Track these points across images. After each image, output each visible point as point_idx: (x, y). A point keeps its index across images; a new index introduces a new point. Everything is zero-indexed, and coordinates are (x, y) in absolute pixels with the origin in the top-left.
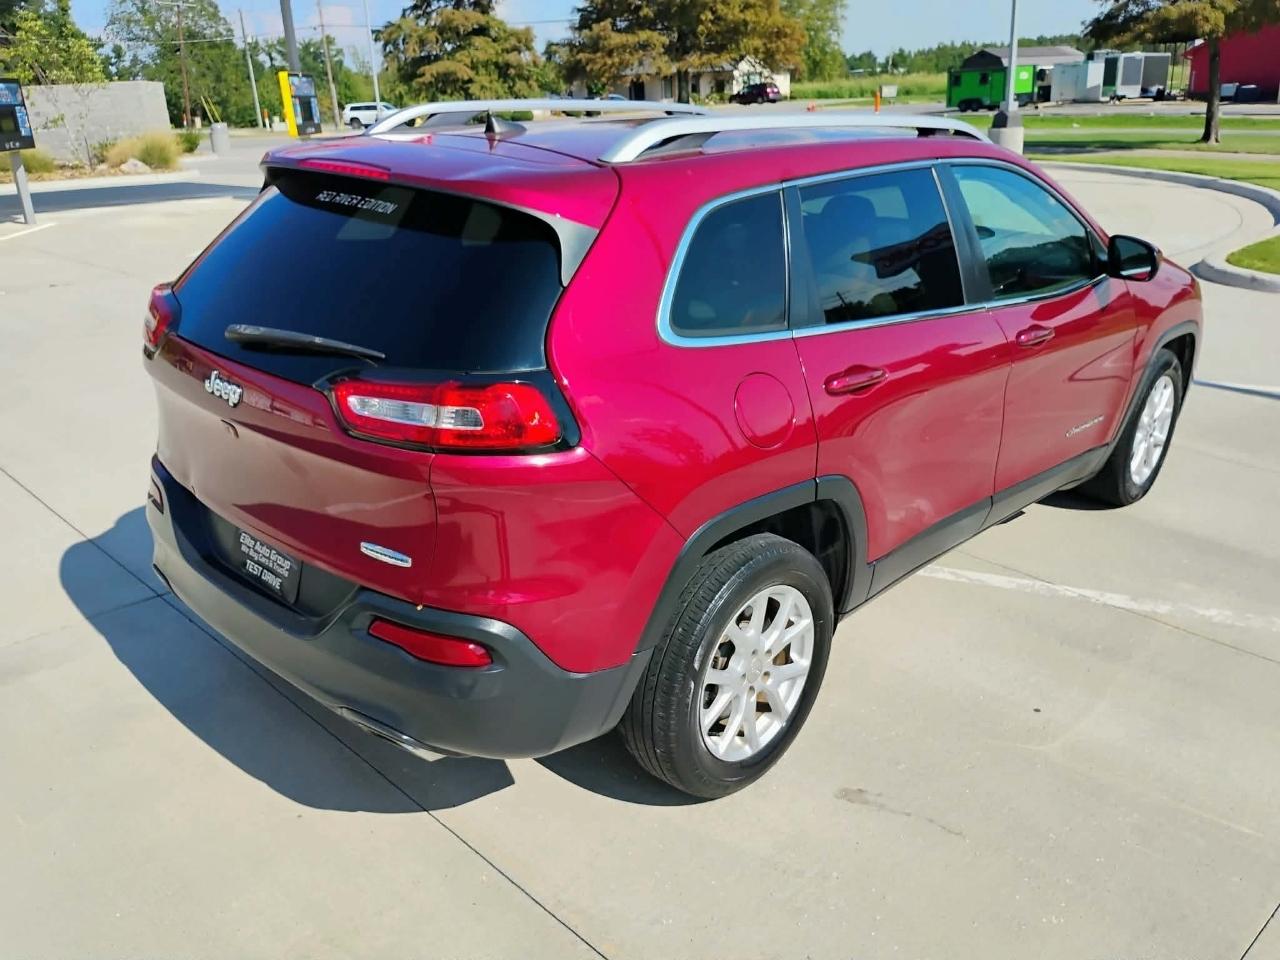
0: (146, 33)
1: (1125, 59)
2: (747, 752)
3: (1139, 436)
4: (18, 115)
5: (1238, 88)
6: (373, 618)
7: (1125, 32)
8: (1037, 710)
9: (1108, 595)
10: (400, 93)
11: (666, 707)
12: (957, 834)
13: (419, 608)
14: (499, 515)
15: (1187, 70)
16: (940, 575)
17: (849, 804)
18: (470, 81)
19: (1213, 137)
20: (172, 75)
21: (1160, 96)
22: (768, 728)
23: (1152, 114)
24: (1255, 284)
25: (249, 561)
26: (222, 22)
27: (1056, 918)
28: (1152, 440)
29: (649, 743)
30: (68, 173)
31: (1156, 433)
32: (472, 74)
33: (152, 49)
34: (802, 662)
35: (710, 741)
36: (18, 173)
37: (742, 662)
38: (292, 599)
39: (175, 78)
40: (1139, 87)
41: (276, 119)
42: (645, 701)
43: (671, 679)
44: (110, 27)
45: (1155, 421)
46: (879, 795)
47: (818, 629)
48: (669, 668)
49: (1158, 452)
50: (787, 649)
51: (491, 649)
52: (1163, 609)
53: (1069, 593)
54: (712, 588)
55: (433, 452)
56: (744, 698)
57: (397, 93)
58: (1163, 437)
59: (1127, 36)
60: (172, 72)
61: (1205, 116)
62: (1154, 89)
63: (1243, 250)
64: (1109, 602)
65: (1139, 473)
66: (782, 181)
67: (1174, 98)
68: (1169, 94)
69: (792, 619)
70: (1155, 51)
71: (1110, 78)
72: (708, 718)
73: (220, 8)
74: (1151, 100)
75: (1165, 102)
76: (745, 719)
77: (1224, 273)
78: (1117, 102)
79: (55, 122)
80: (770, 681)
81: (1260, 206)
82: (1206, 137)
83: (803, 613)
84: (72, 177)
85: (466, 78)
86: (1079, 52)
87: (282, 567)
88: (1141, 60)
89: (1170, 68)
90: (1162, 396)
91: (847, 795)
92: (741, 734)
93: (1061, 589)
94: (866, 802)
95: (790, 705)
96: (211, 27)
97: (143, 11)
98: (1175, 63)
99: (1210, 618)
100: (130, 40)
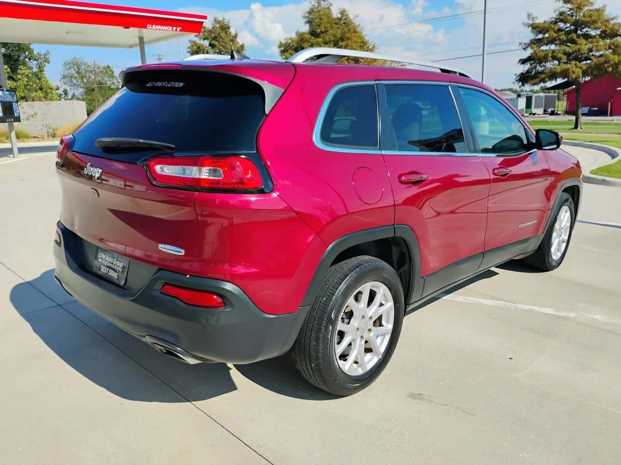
0: (79, 83)
1: (536, 96)
2: (359, 371)
3: (554, 235)
4: (14, 106)
5: (589, 109)
6: (164, 284)
7: (535, 78)
8: (511, 359)
9: (543, 309)
11: (317, 339)
12: (472, 414)
13: (188, 276)
14: (230, 219)
15: (565, 103)
16: (457, 299)
17: (414, 400)
19: (579, 127)
20: (90, 102)
21: (553, 113)
22: (371, 361)
23: (549, 121)
24: (605, 182)
25: (102, 266)
26: (115, 78)
27: (527, 454)
28: (561, 238)
29: (308, 362)
30: (36, 139)
31: (563, 236)
33: (81, 90)
34: (388, 326)
35: (341, 363)
36: (12, 134)
37: (357, 321)
38: (122, 283)
39: (92, 104)
40: (543, 109)
42: (306, 337)
43: (320, 324)
44: (63, 80)
45: (562, 229)
46: (430, 396)
47: (396, 309)
48: (319, 318)
49: (564, 245)
50: (380, 318)
51: (225, 298)
52: (572, 315)
53: (524, 308)
54: (341, 277)
55: (197, 191)
56: (358, 341)
58: (566, 238)
59: (537, 80)
60: (90, 100)
61: (575, 121)
62: (550, 110)
63: (598, 168)
64: (544, 312)
65: (556, 255)
66: (376, 80)
67: (560, 114)
68: (557, 113)
69: (383, 303)
70: (549, 93)
71: (529, 105)
72: (339, 349)
73: (115, 72)
74: (549, 115)
75: (555, 116)
76: (358, 353)
77: (589, 178)
78: (533, 116)
79: (32, 116)
80: (372, 334)
81: (604, 153)
82: (576, 127)
83: (388, 300)
84: (39, 141)
86: (514, 94)
87: (119, 267)
88: (543, 97)
89: (557, 102)
90: (565, 216)
91: (412, 396)
92: (356, 362)
93: (520, 306)
94: (423, 399)
95: (383, 349)
96: (110, 80)
97: (78, 73)
98: (559, 100)
99: (597, 319)
100: (72, 85)
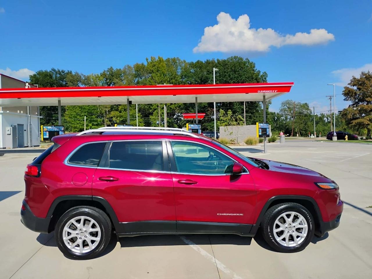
8: (148, 273)
9: (222, 264)
10: (345, 128)
18: (368, 125)
22: (87, 250)
26: (309, 110)
32: (369, 122)
37: (78, 230)
41: (312, 135)
53: (214, 261)
57: (344, 128)
64: (218, 266)
73: (309, 107)
79: (232, 133)
80: (87, 238)
83: (97, 227)
85: (367, 123)
94: (89, 270)
95: (94, 247)
96: (306, 111)
97: (289, 108)
